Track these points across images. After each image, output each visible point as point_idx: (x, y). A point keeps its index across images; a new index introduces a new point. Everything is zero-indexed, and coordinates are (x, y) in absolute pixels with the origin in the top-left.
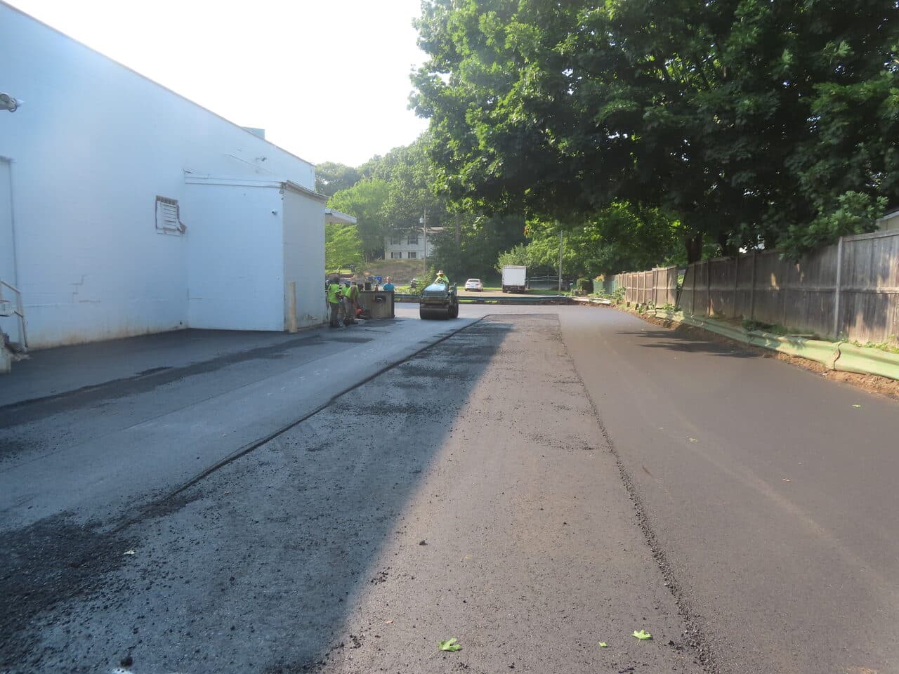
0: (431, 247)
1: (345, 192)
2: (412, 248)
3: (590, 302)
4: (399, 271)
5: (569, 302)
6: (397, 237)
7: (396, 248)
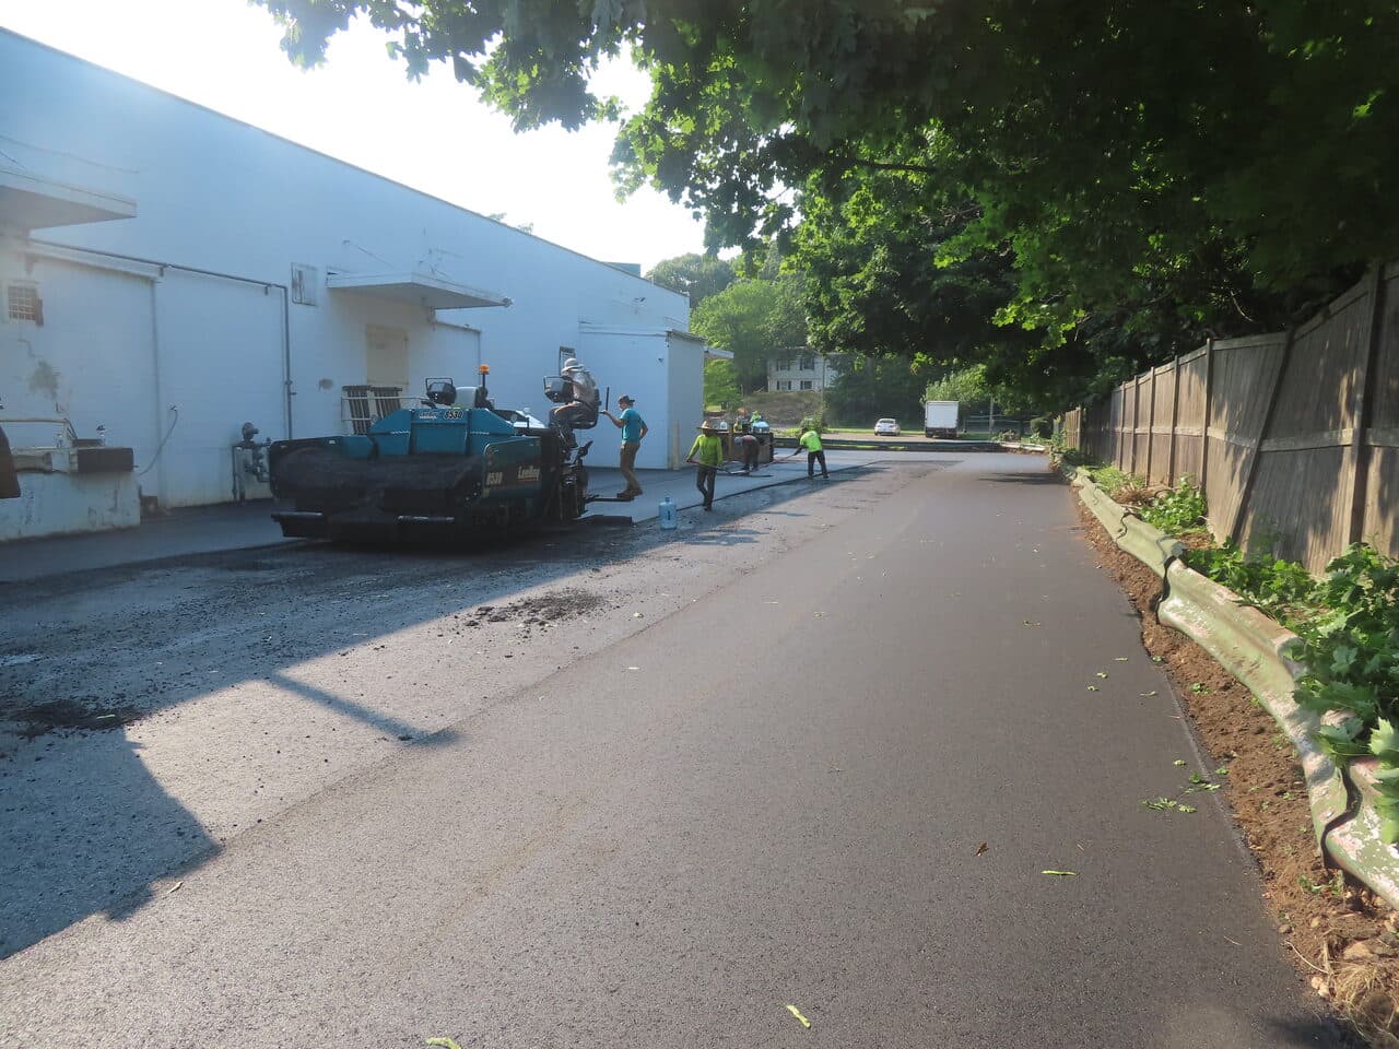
0: (831, 374)
1: (714, 299)
2: (807, 375)
3: (1020, 449)
4: (788, 407)
5: (997, 449)
6: (785, 359)
7: (784, 375)
